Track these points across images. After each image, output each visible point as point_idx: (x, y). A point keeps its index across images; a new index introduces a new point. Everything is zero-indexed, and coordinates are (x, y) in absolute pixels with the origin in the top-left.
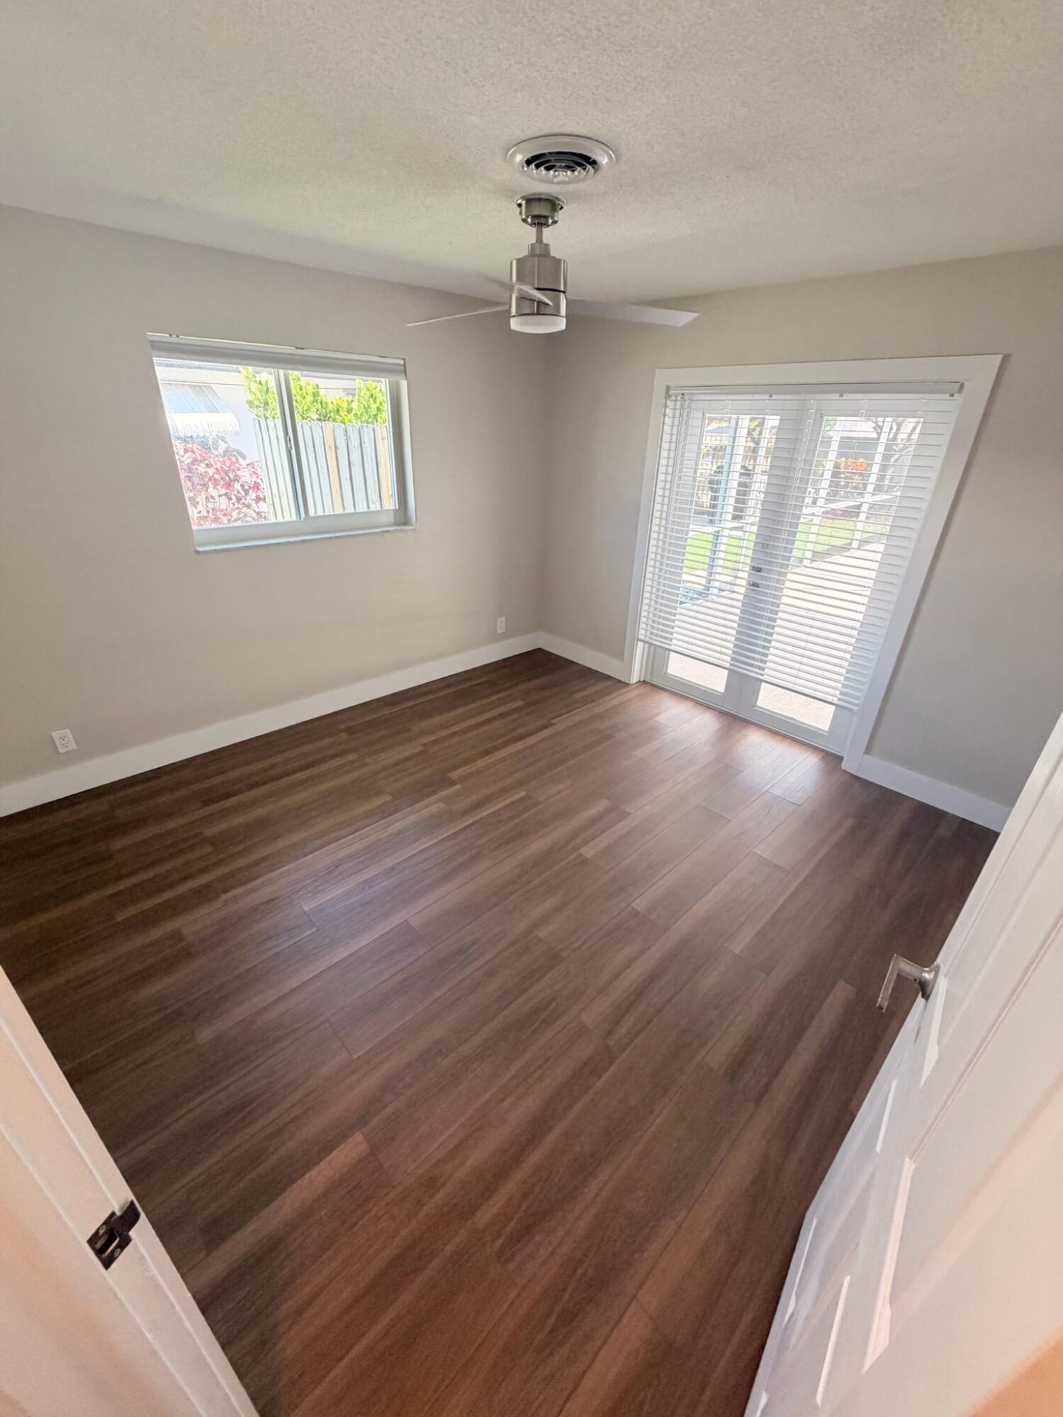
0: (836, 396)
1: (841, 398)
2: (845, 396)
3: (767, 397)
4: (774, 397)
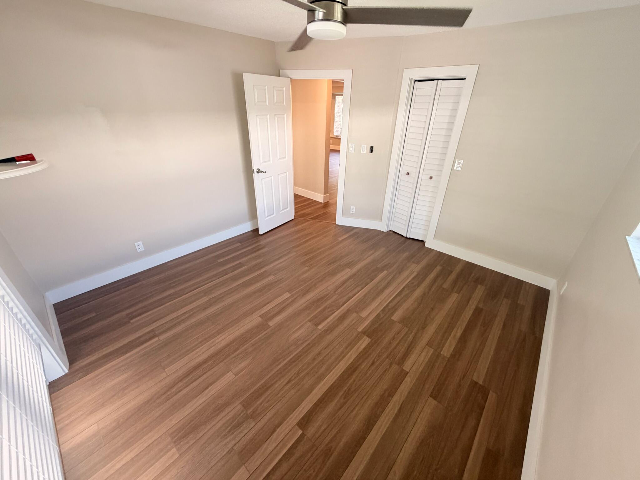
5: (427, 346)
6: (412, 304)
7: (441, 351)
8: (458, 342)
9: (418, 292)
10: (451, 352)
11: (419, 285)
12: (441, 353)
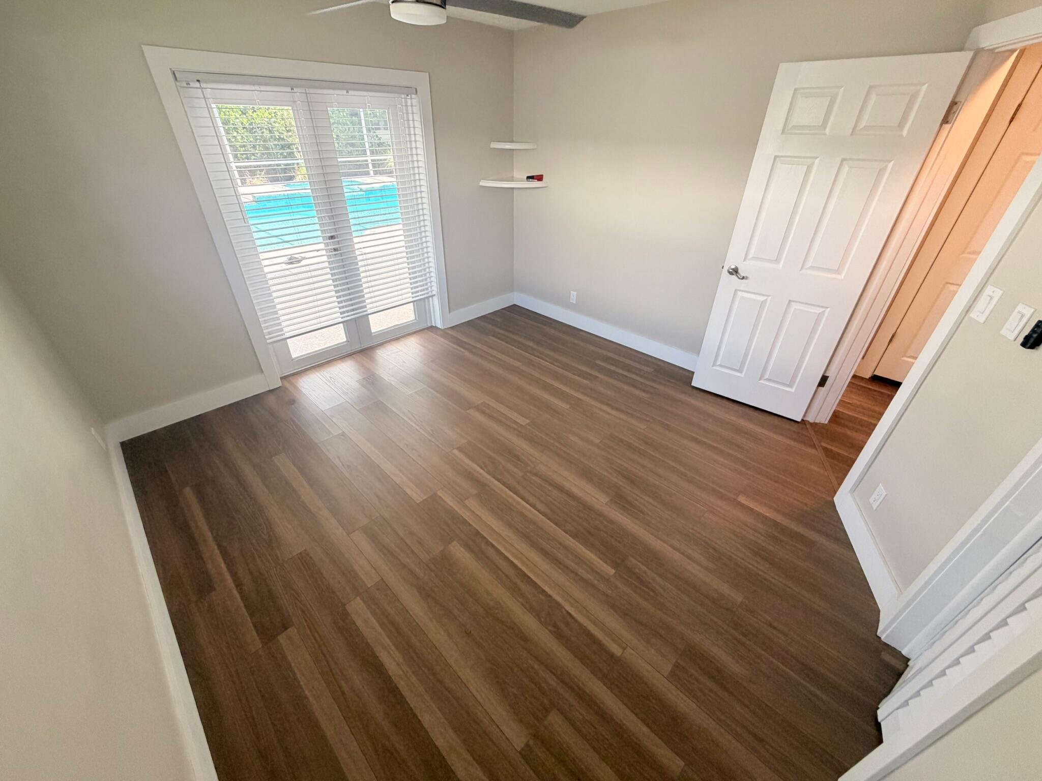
0: (344, 92)
1: (347, 94)
2: (351, 92)
3: (289, 89)
4: (295, 90)
5: (380, 578)
6: (488, 593)
7: (362, 599)
8: (368, 644)
9: (529, 622)
10: (353, 616)
11: (559, 635)
12: (358, 598)
